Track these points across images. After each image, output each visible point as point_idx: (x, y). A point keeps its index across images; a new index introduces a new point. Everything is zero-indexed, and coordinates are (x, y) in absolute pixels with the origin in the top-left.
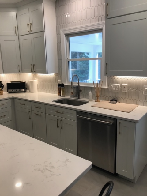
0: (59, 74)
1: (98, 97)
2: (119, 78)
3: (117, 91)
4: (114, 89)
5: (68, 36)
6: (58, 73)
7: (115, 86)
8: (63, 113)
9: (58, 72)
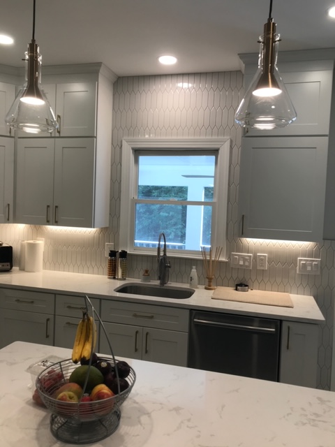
0: (111, 230)
1: (210, 280)
2: (251, 242)
3: (247, 266)
4: (241, 263)
5: (138, 152)
6: (107, 228)
7: (243, 258)
8: (152, 317)
9: (108, 226)
